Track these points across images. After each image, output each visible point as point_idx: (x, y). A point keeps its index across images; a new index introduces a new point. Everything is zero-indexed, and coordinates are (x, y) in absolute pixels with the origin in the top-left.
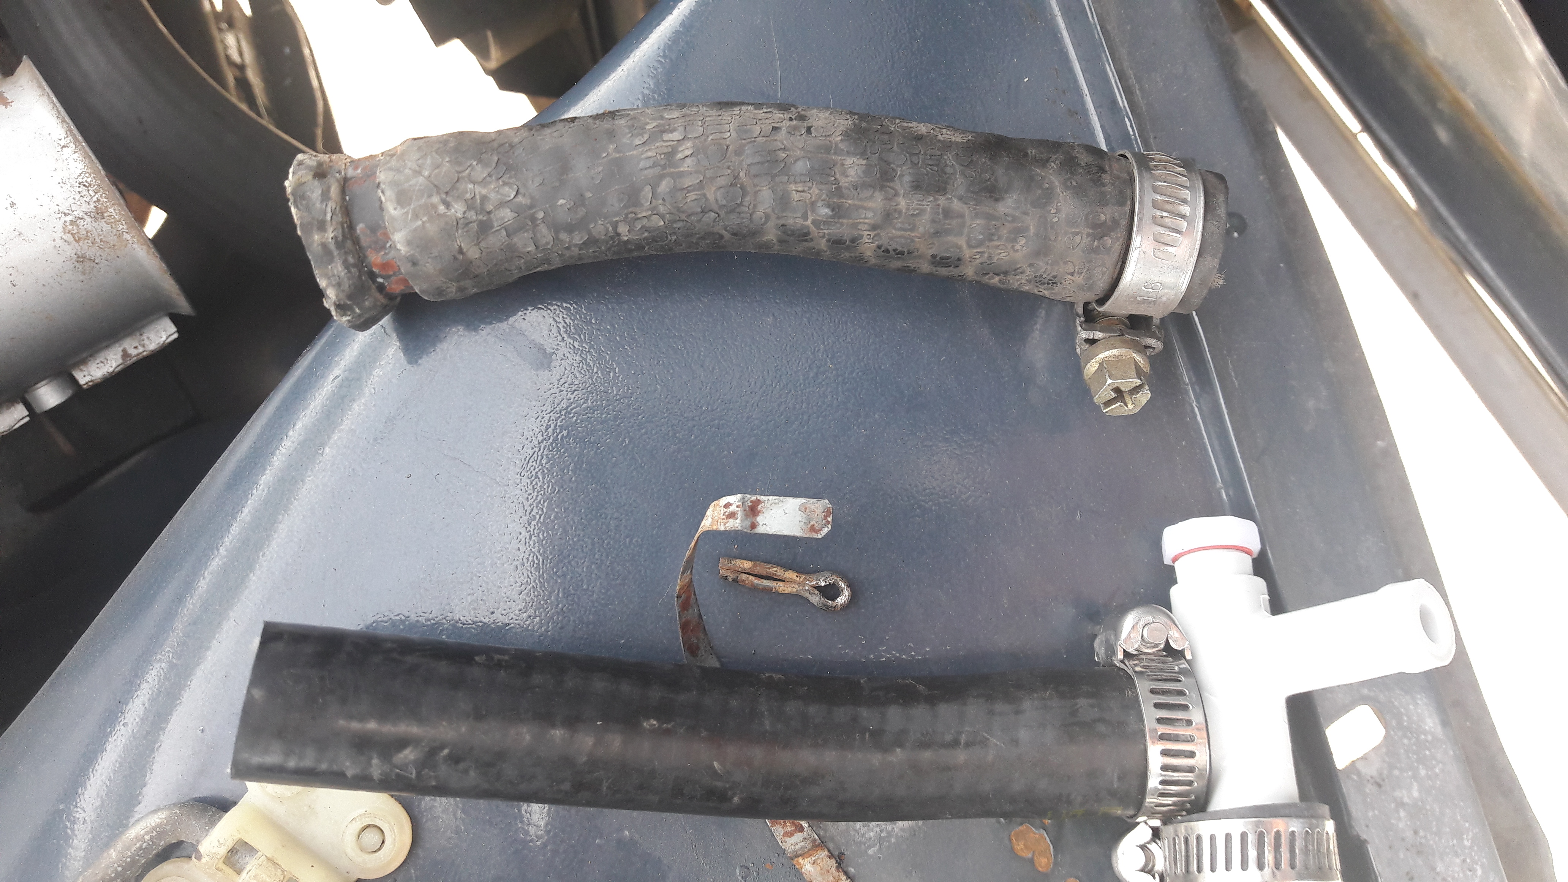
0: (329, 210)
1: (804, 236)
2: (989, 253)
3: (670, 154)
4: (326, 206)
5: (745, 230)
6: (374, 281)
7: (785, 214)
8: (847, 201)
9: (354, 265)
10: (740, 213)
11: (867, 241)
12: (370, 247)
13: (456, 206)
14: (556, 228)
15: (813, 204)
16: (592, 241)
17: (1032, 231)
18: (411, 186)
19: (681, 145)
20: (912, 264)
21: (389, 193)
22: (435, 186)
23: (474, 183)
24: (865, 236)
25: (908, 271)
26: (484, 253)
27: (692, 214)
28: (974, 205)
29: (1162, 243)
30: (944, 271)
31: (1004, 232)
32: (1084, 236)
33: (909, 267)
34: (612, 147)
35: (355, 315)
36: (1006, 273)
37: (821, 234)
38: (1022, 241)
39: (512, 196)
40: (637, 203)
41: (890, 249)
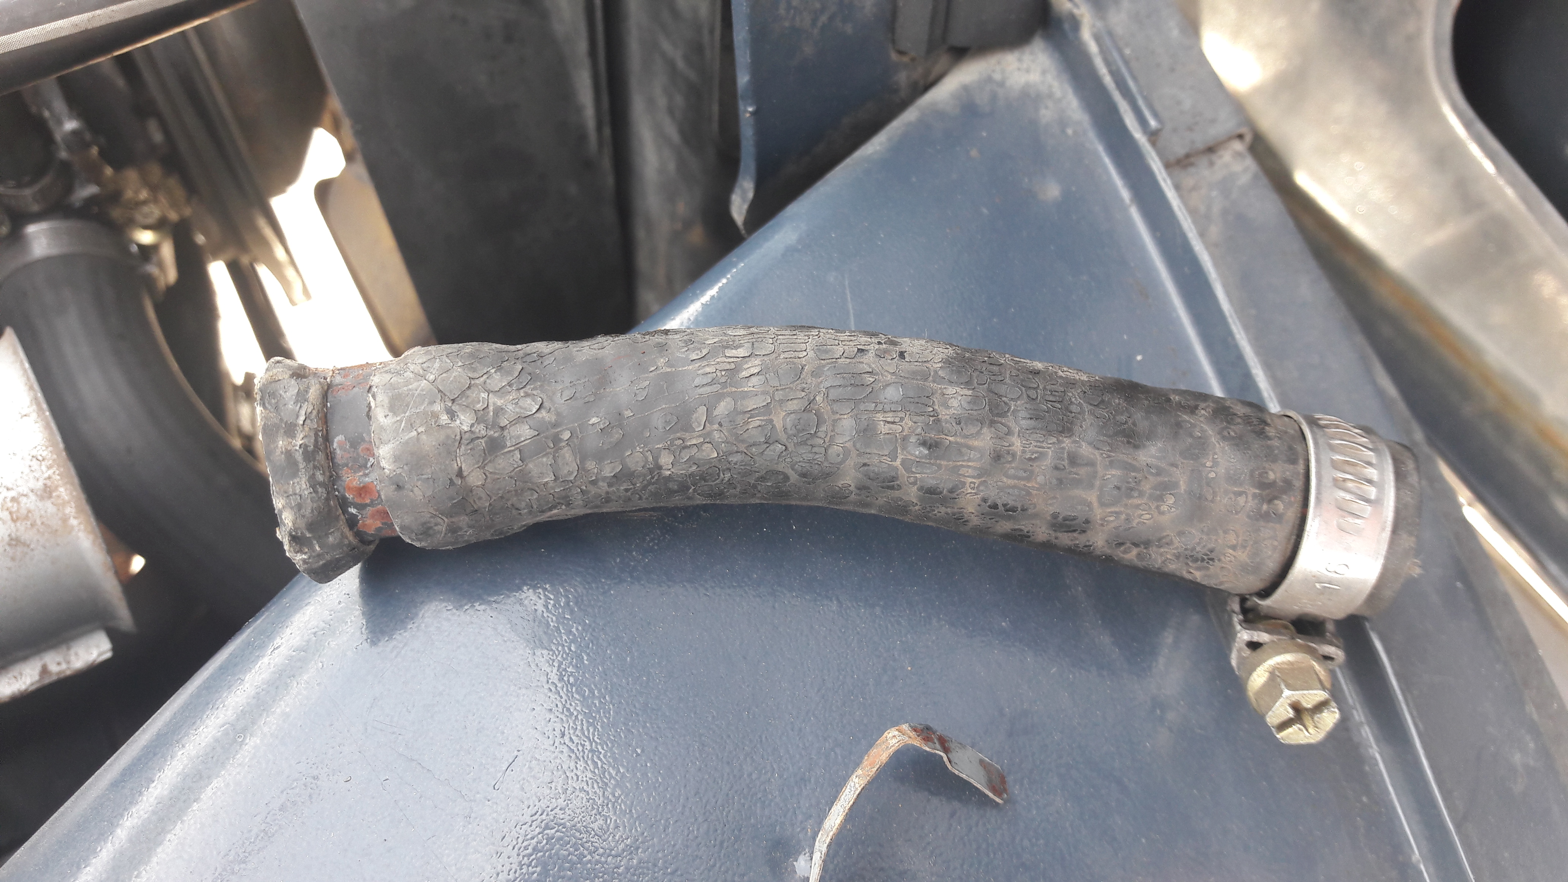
0: (303, 412)
1: (890, 483)
2: (1128, 515)
3: (733, 372)
4: (301, 407)
5: (816, 469)
6: (345, 511)
7: (868, 451)
8: (947, 438)
9: (322, 484)
10: (812, 446)
11: (970, 491)
12: (347, 465)
13: (462, 418)
14: (583, 456)
15: (905, 439)
16: (625, 475)
17: (1183, 487)
18: (410, 390)
19: (747, 362)
20: (1025, 526)
21: (380, 397)
22: (440, 391)
23: (489, 392)
24: (968, 485)
25: (1018, 538)
26: (489, 480)
27: (754, 445)
28: (1108, 451)
29: (1348, 512)
30: (1065, 539)
31: (1146, 487)
32: (1250, 498)
33: (1021, 530)
34: (662, 361)
35: (313, 554)
36: (1147, 544)
37: (912, 480)
38: (1171, 500)
39: (534, 412)
40: (688, 428)
41: (999, 503)
